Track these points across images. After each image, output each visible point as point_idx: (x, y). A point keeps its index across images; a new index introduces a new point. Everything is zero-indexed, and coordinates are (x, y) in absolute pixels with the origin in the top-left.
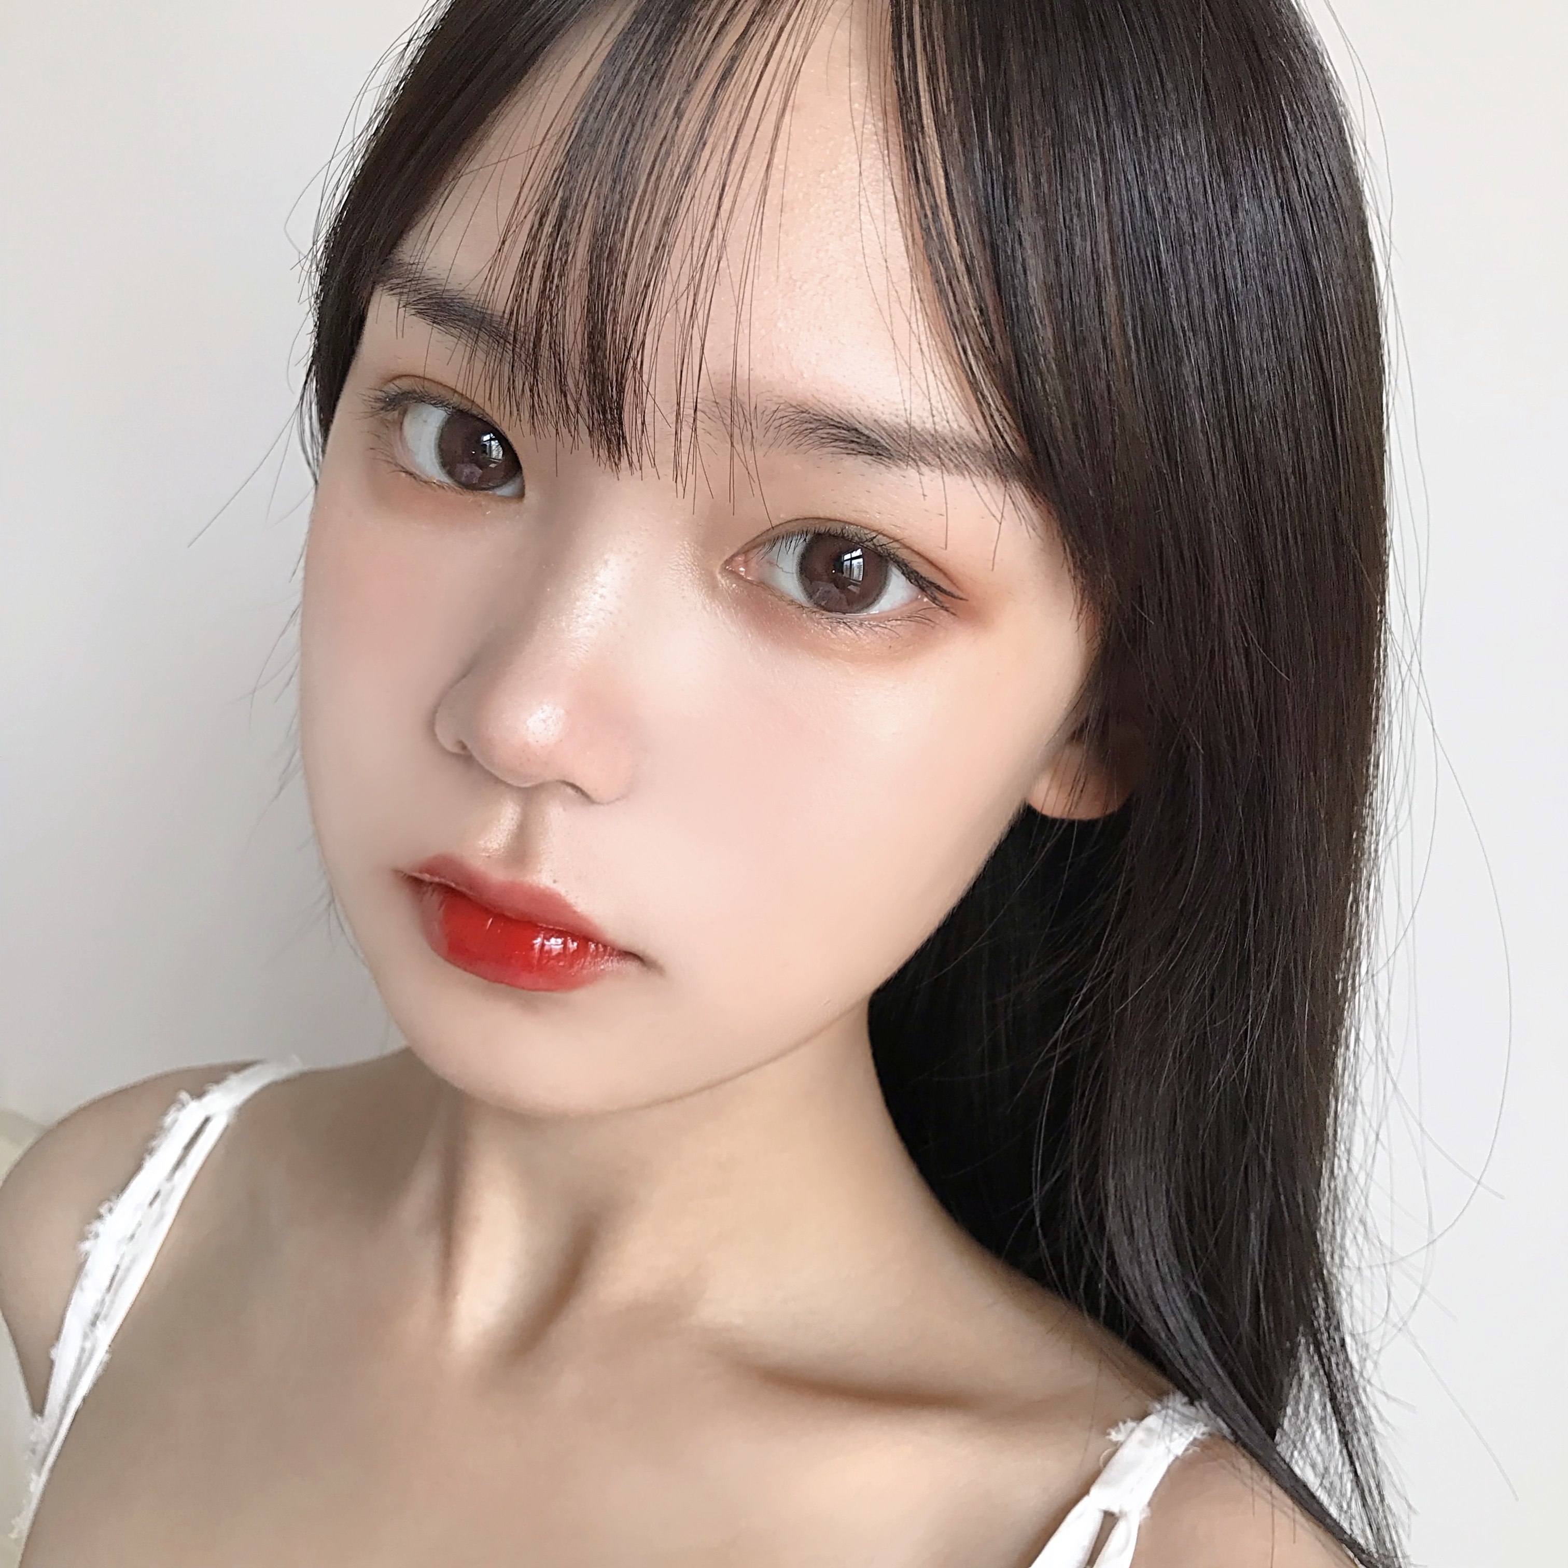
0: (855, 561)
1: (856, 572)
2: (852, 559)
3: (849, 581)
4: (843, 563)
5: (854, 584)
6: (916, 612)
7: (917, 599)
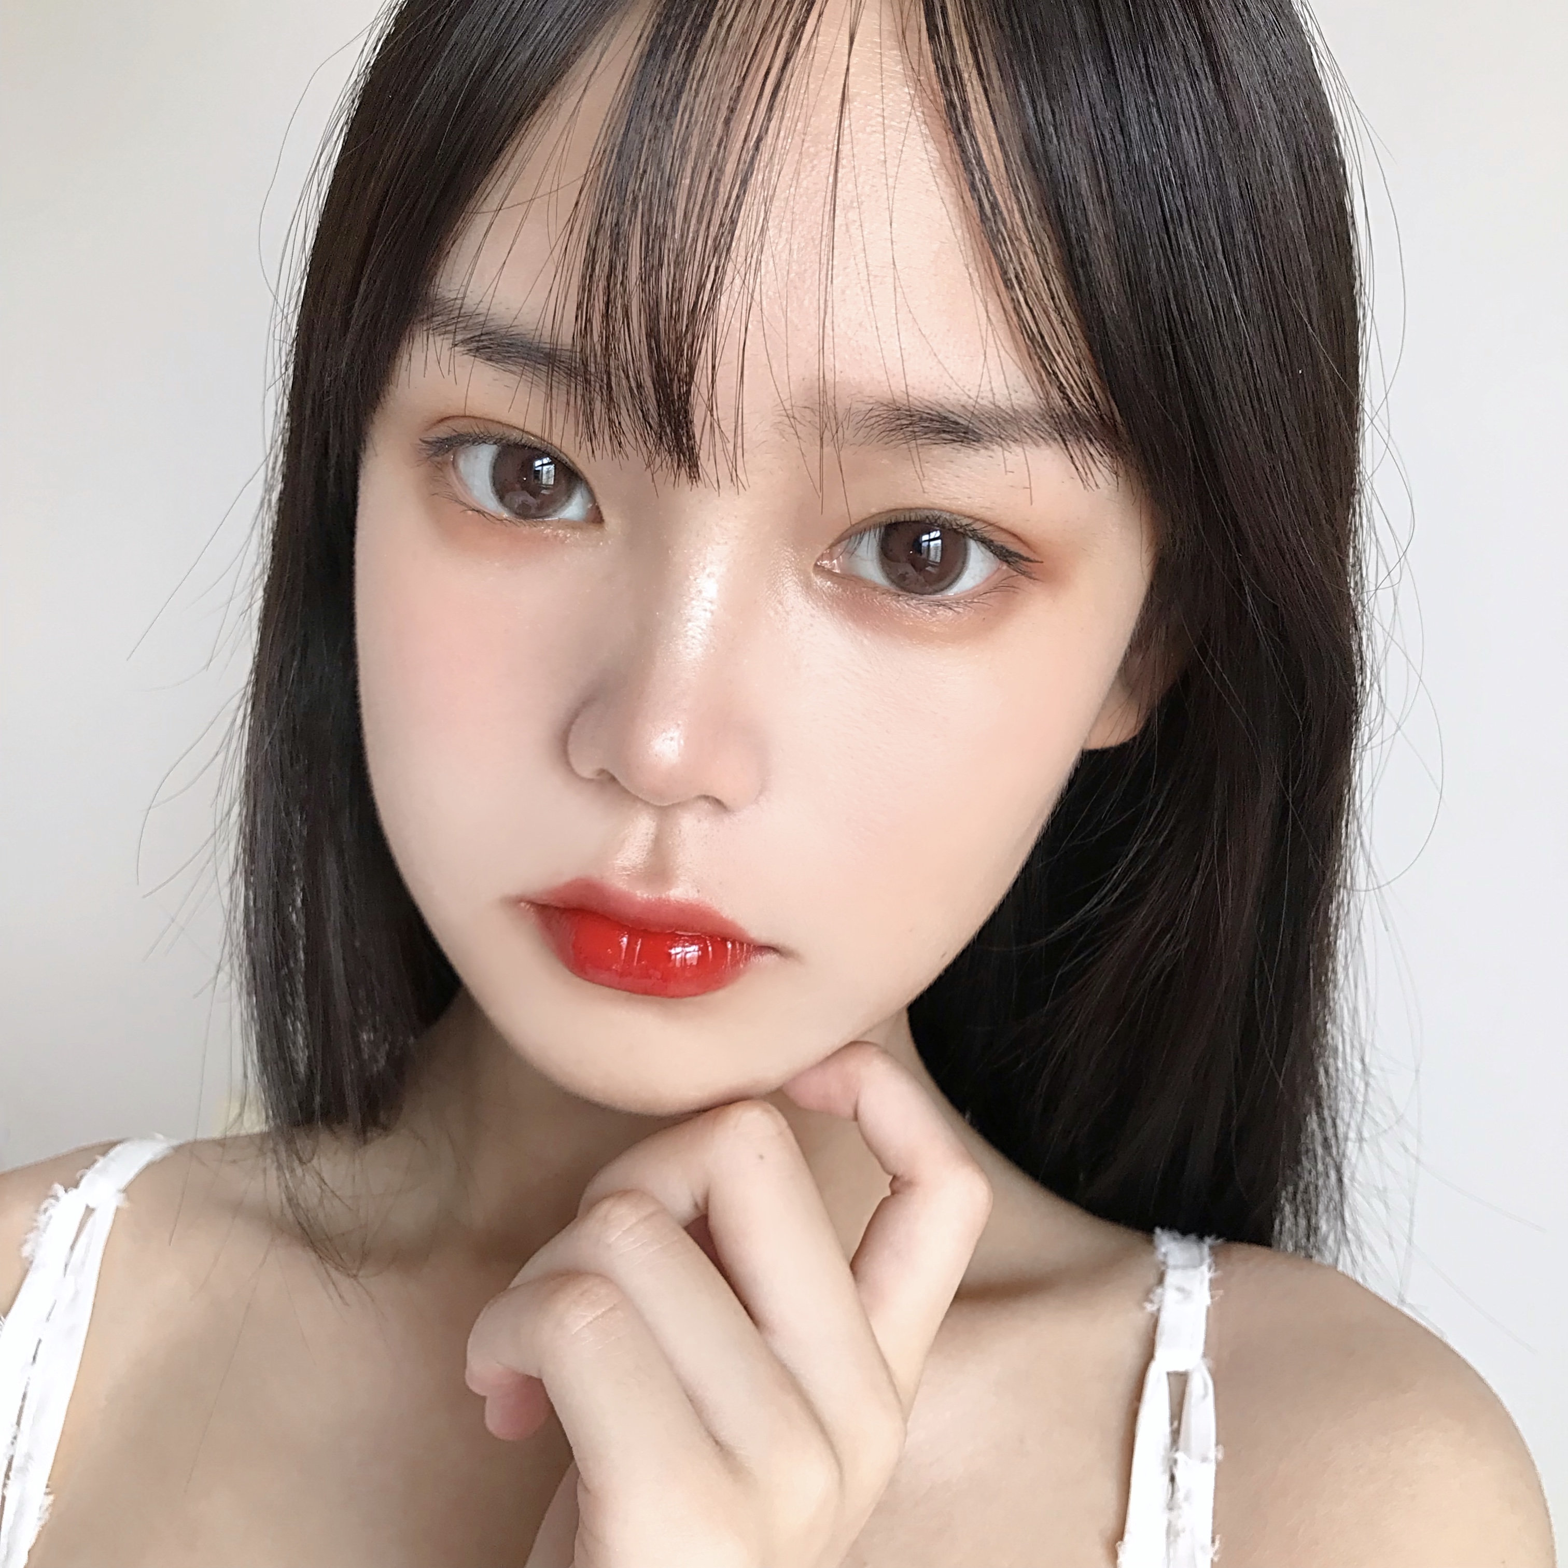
0: (933, 542)
1: (932, 553)
2: (930, 540)
3: (926, 562)
4: (921, 545)
5: (932, 566)
6: (1000, 582)
7: (999, 569)
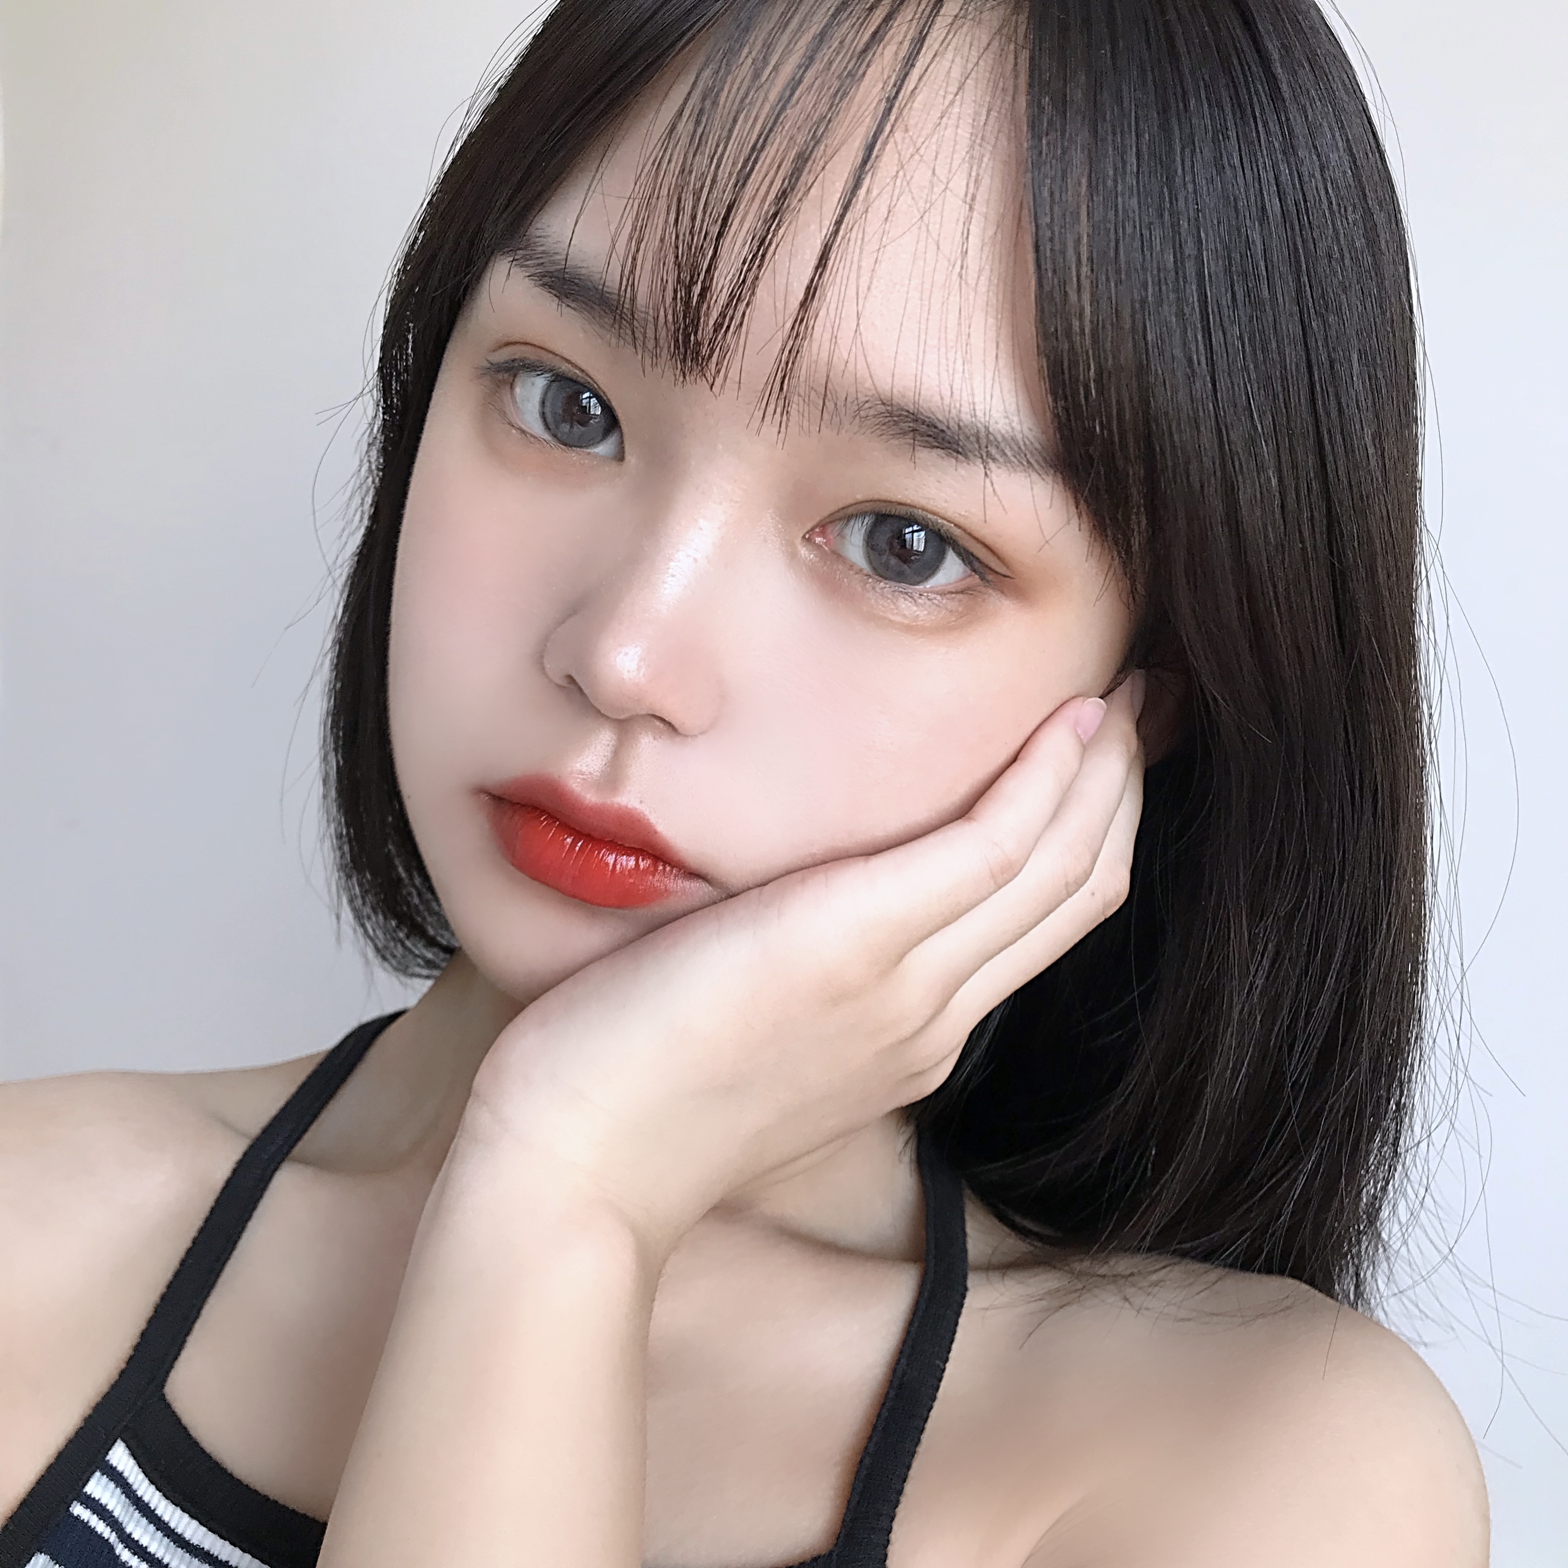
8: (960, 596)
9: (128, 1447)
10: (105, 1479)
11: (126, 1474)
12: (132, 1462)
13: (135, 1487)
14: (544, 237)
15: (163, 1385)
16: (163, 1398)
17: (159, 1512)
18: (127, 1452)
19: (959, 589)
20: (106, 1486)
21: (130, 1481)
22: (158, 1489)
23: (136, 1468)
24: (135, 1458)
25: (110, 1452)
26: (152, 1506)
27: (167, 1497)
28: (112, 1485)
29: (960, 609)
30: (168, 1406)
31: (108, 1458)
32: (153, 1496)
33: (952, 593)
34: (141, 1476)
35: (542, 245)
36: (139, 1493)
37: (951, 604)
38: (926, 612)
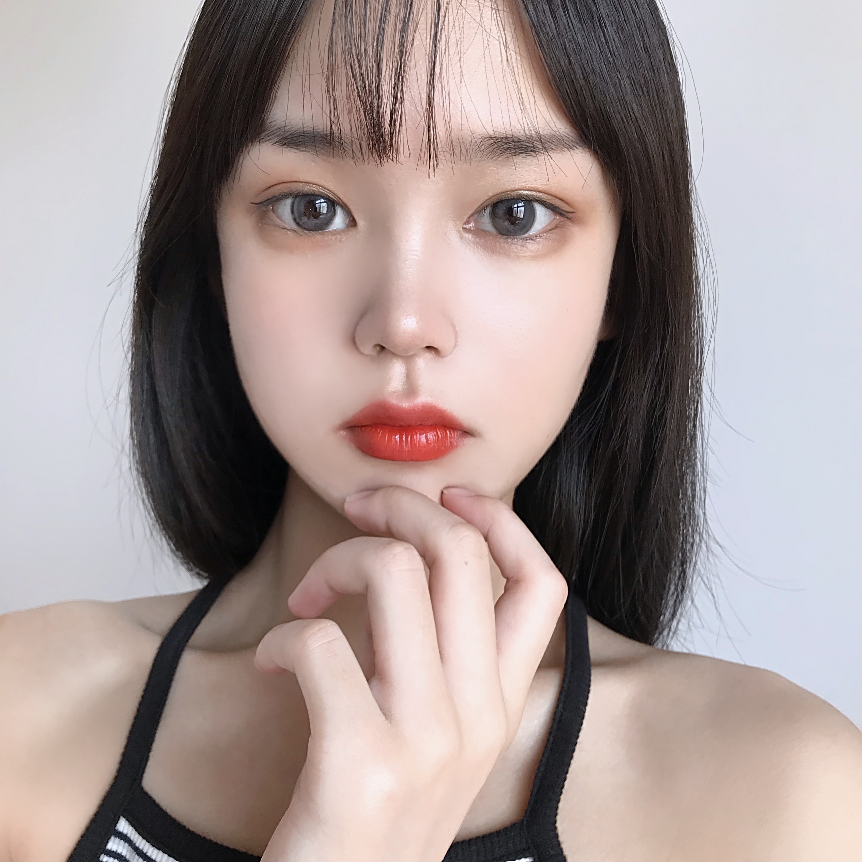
8: (555, 230)
9: (128, 820)
10: (117, 839)
11: (129, 835)
12: (131, 828)
13: (134, 842)
14: (274, 121)
15: (141, 782)
16: (142, 789)
17: (149, 854)
18: (127, 823)
19: (553, 227)
20: (119, 843)
21: (132, 838)
22: (148, 841)
23: (134, 831)
24: (133, 826)
25: (118, 825)
26: (145, 851)
27: (153, 846)
28: (122, 842)
29: (558, 238)
30: (146, 794)
31: (117, 828)
32: (144, 845)
33: (551, 230)
34: (137, 835)
35: (275, 126)
36: (137, 845)
37: (552, 235)
38: (541, 245)
